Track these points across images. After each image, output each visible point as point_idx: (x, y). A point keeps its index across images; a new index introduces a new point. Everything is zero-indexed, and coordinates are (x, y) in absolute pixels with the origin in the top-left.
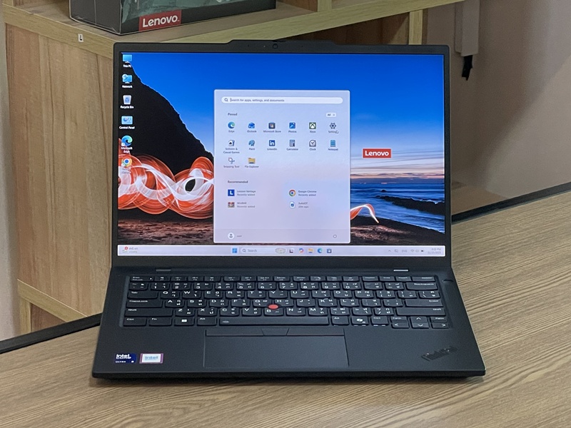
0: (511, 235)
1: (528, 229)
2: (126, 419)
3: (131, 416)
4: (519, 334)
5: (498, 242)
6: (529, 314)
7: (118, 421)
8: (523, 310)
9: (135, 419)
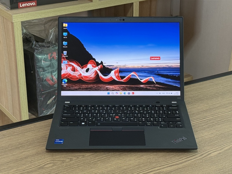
0: (220, 89)
1: (227, 86)
2: (47, 162)
3: (49, 160)
4: (212, 134)
5: (214, 91)
6: (218, 125)
7: (44, 162)
8: (216, 123)
9: (50, 162)
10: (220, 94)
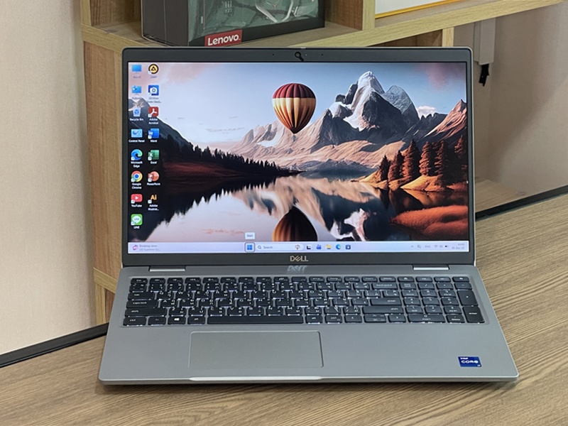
10: (505, 252)
